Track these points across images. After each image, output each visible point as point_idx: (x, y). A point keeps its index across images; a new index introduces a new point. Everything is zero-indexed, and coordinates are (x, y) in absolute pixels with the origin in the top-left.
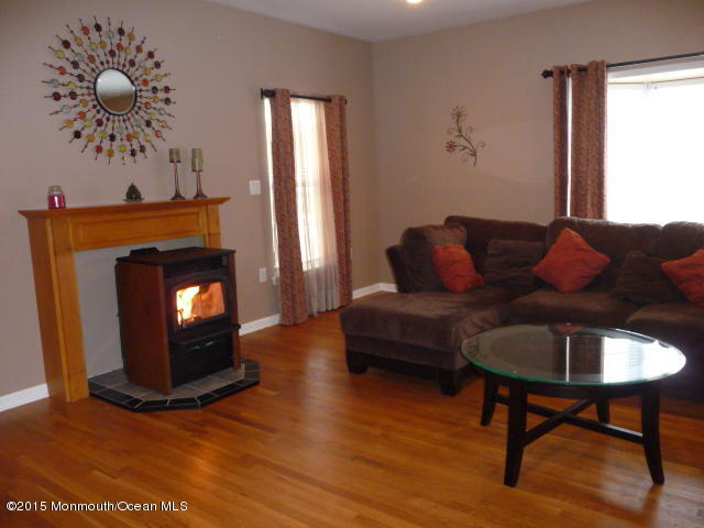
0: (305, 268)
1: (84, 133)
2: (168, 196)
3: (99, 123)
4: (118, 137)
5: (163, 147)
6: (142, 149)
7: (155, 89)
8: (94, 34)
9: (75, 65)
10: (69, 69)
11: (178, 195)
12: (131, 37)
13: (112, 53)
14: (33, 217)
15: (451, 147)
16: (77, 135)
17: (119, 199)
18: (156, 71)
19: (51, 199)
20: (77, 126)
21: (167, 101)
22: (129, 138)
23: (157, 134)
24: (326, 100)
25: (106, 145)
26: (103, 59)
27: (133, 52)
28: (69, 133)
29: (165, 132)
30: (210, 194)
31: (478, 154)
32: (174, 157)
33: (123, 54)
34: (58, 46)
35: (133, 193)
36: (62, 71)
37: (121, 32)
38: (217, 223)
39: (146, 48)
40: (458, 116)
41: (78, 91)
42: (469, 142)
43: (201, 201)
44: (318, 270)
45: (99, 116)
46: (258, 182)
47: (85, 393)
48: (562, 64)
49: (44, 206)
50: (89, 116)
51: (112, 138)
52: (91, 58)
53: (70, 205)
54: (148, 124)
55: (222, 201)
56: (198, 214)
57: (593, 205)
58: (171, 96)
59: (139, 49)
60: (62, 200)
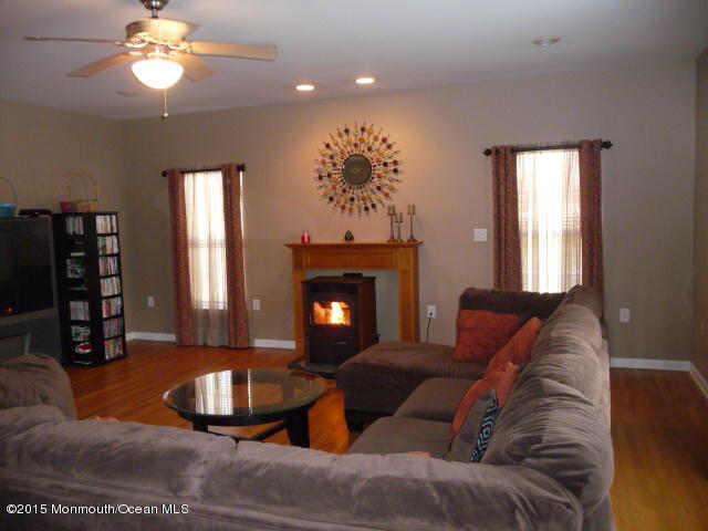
1: (335, 198)
3: (344, 191)
4: (356, 199)
5: (389, 203)
6: (374, 206)
7: (386, 164)
8: (345, 136)
9: (331, 157)
10: (328, 160)
11: (392, 239)
12: (370, 131)
13: (356, 145)
16: (331, 199)
17: (340, 240)
18: (388, 151)
19: (303, 238)
20: (331, 194)
21: (395, 171)
22: (364, 199)
23: (386, 195)
25: (348, 204)
26: (350, 150)
27: (371, 141)
28: (326, 198)
29: (392, 194)
32: (391, 211)
33: (363, 145)
34: (322, 147)
35: (349, 237)
36: (324, 163)
37: (363, 130)
39: (381, 136)
41: (332, 173)
43: (411, 244)
45: (345, 187)
46: (484, 230)
49: (299, 241)
50: (338, 187)
51: (352, 199)
52: (343, 151)
53: (314, 242)
54: (379, 188)
58: (399, 168)
59: (376, 139)
60: (309, 238)
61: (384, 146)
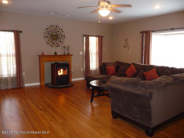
0: (91, 69)
1: (49, 43)
2: (63, 54)
3: (52, 41)
4: (55, 44)
5: (63, 45)
6: (59, 46)
7: (62, 36)
8: (52, 27)
9: (48, 32)
10: (47, 33)
11: (64, 54)
12: (58, 27)
13: (55, 30)
14: (39, 56)
15: (125, 47)
16: (48, 43)
17: (53, 54)
18: (62, 32)
19: (42, 53)
20: (48, 42)
22: (57, 44)
23: (62, 43)
24: (98, 37)
25: (52, 45)
26: (53, 31)
27: (58, 29)
28: (46, 43)
29: (63, 43)
30: (71, 54)
31: (129, 48)
32: (64, 47)
33: (56, 30)
34: (46, 29)
35: (56, 53)
36: (46, 33)
37: (57, 26)
38: (71, 59)
39: (61, 29)
40: (126, 40)
41: (48, 36)
42: (128, 46)
43: (69, 55)
44: (94, 70)
46: (82, 52)
47: (45, 85)
48: (143, 30)
49: (41, 55)
50: (50, 40)
51: (54, 44)
52: (51, 31)
53: (45, 54)
54: (60, 41)
55: (72, 55)
56: (67, 57)
57: (147, 61)
58: (65, 37)
59: (60, 29)
60: (44, 54)
61: (61, 31)
